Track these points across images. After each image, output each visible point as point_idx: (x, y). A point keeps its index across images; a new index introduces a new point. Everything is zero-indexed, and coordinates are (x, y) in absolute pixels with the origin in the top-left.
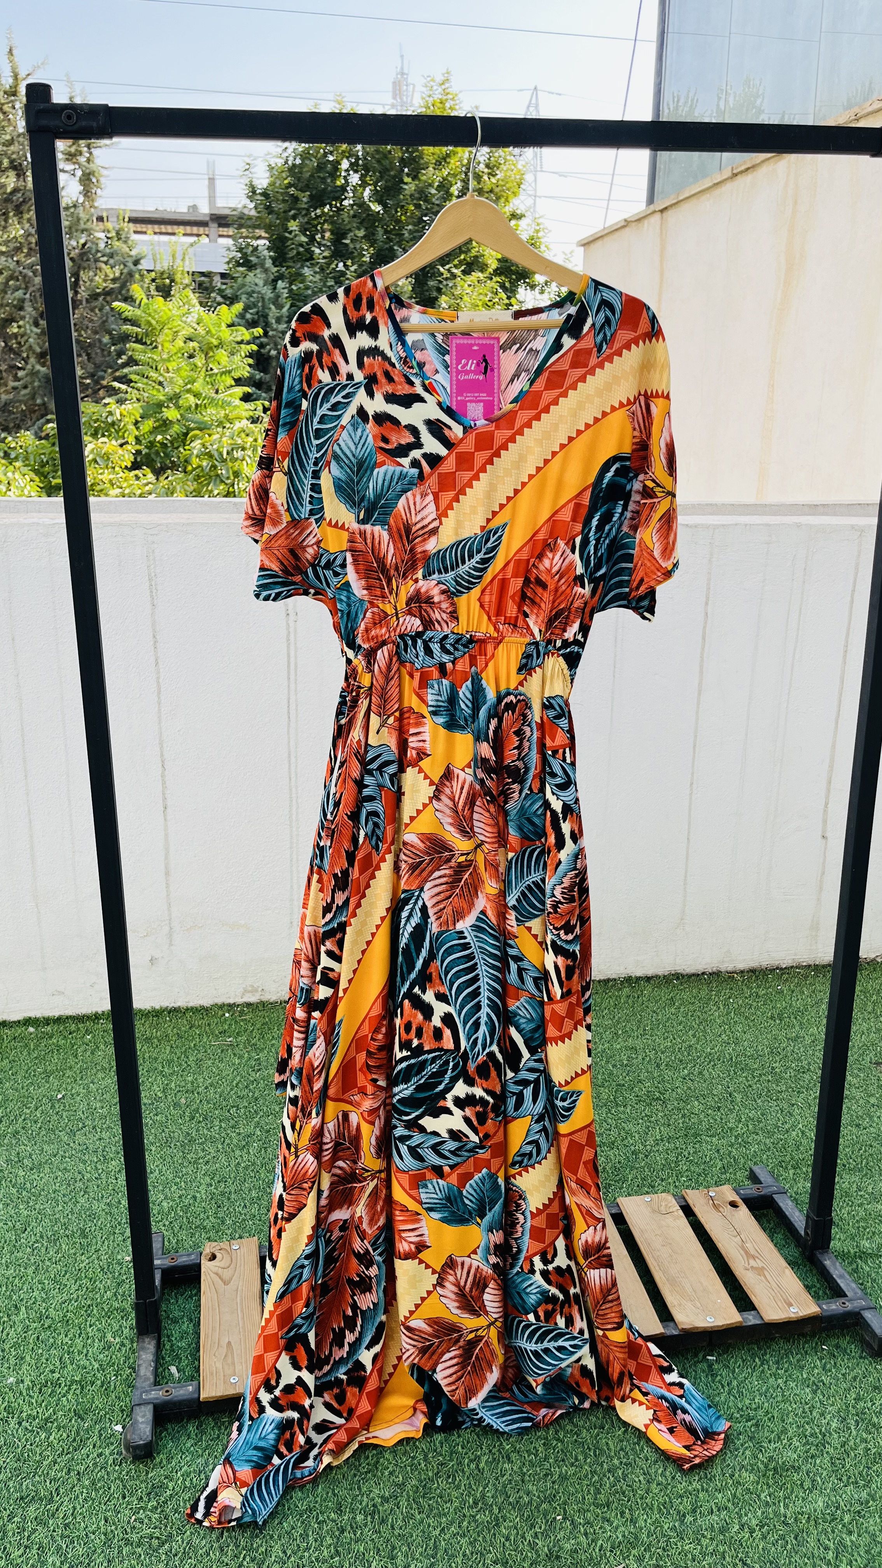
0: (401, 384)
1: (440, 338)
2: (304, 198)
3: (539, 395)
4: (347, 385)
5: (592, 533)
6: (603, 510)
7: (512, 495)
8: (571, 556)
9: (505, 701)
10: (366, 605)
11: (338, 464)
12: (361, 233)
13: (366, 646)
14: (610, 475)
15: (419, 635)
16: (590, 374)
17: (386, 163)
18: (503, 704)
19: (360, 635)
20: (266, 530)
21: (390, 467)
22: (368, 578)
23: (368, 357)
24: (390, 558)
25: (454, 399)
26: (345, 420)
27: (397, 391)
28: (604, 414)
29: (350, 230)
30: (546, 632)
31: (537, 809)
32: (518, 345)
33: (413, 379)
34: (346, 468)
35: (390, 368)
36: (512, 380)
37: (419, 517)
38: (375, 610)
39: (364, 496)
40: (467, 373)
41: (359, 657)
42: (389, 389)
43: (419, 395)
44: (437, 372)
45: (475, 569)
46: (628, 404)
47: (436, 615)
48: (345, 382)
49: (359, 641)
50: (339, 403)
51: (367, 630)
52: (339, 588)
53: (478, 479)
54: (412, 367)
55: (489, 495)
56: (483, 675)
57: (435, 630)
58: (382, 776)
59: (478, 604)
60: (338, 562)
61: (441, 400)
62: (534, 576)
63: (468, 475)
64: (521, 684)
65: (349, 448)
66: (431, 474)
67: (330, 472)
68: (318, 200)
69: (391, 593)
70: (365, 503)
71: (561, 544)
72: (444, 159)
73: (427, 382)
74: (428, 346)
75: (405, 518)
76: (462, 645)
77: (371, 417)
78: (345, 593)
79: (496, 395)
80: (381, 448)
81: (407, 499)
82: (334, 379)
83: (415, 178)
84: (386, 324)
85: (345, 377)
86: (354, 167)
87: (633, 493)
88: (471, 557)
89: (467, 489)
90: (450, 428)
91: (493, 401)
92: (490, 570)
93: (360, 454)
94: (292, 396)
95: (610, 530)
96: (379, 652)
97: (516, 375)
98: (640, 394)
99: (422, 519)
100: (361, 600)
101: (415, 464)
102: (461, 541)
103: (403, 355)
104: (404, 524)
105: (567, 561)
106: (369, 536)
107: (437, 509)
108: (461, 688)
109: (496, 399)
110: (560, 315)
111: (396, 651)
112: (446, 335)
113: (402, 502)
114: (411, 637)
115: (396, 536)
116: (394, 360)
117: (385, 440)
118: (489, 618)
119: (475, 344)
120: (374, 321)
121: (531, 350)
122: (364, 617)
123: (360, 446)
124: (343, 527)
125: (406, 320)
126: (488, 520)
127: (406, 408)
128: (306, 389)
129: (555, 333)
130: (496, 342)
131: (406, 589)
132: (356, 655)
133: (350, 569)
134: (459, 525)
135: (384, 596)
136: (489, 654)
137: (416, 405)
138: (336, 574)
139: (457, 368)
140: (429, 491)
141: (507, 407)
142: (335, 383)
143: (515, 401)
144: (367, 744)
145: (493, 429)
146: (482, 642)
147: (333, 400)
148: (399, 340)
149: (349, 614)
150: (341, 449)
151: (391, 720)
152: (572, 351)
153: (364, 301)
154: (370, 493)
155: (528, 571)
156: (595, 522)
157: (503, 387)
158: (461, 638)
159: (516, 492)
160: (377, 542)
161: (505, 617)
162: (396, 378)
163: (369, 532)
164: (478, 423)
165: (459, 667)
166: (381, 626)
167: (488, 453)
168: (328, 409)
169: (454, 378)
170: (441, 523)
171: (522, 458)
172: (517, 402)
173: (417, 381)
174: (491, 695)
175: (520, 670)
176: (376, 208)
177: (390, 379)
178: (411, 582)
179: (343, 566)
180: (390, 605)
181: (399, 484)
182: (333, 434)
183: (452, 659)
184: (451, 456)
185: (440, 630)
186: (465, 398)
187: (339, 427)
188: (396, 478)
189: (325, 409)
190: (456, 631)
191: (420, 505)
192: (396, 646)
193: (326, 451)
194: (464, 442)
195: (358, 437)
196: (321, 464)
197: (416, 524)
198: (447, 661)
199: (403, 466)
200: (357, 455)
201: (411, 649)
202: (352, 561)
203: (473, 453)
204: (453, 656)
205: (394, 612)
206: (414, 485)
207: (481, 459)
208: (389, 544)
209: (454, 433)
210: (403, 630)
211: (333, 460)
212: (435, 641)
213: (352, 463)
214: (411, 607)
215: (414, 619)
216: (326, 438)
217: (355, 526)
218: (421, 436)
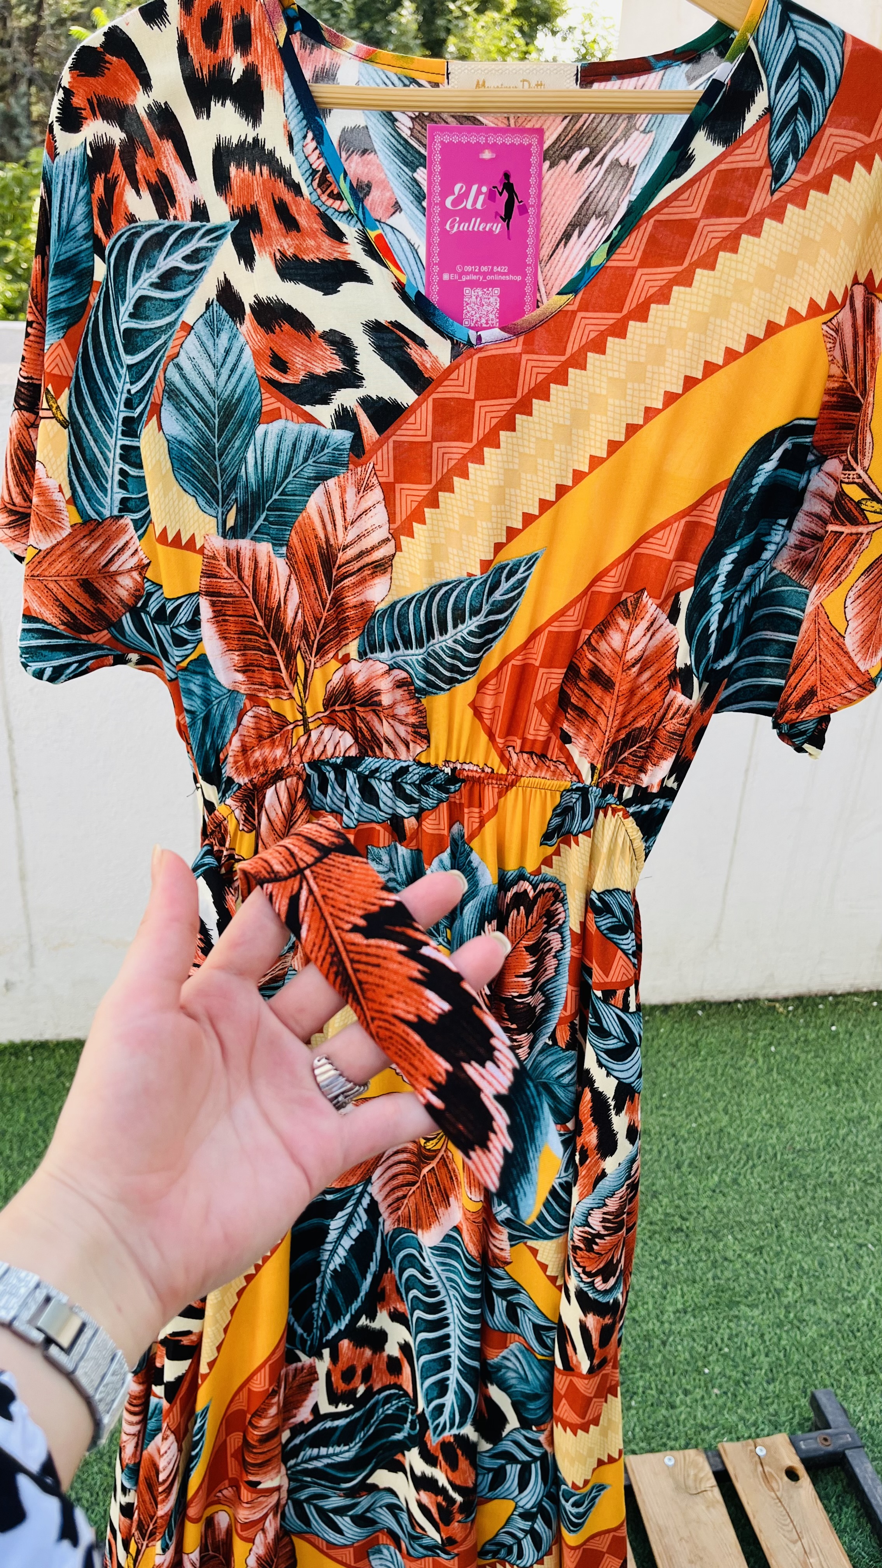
0: (314, 236)
1: (405, 124)
3: (625, 278)
4: (193, 231)
5: (717, 588)
6: (746, 541)
7: (551, 497)
8: (668, 627)
9: (514, 890)
10: (243, 701)
11: (179, 409)
13: (242, 780)
14: (768, 467)
15: (351, 763)
16: (749, 233)
18: (510, 894)
19: (230, 760)
20: (31, 541)
21: (290, 425)
22: (246, 648)
23: (238, 166)
24: (290, 614)
25: (436, 279)
26: (192, 311)
27: (307, 250)
28: (772, 329)
30: (605, 769)
31: (563, 1075)
32: (586, 151)
33: (342, 225)
34: (196, 419)
35: (288, 196)
36: (567, 236)
37: (352, 535)
38: (261, 711)
39: (236, 479)
40: (467, 215)
41: (229, 801)
42: (287, 245)
43: (353, 263)
44: (397, 207)
45: (466, 645)
46: (828, 310)
47: (385, 729)
48: (188, 224)
49: (228, 770)
50: (175, 271)
51: (245, 750)
52: (185, 669)
53: (481, 461)
54: (339, 197)
55: (501, 495)
56: (475, 844)
57: (382, 755)
59: (470, 712)
60: (183, 616)
61: (404, 279)
62: (588, 665)
63: (458, 449)
64: (547, 862)
65: (201, 374)
66: (379, 445)
67: (160, 427)
69: (294, 681)
70: (238, 494)
71: (650, 605)
73: (372, 234)
74: (378, 144)
75: (322, 535)
76: (436, 786)
77: (248, 310)
78: (198, 679)
79: (529, 270)
80: (273, 382)
81: (328, 494)
82: (163, 213)
84: (279, 84)
85: (189, 212)
87: (808, 496)
88: (459, 619)
89: (456, 480)
90: (422, 343)
91: (523, 283)
92: (497, 645)
93: (225, 386)
94: (70, 248)
95: (755, 577)
96: (270, 792)
97: (577, 224)
98: (856, 282)
99: (359, 537)
100: (233, 692)
101: (344, 419)
102: (440, 586)
103: (319, 165)
104: (320, 547)
105: (659, 636)
106: (246, 563)
107: (391, 519)
108: (431, 863)
109: (528, 279)
110: (691, 79)
111: (305, 791)
112: (419, 119)
113: (316, 500)
114: (335, 767)
115: (304, 571)
116: (297, 176)
117: (280, 364)
118: (491, 736)
119: (487, 146)
120: (251, 76)
121: (616, 163)
122: (239, 723)
123: (225, 372)
124: (190, 545)
125: (326, 75)
126: (498, 547)
127: (326, 293)
128: (101, 234)
129: (676, 124)
130: (535, 141)
131: (324, 674)
132: (224, 795)
133: (208, 631)
134: (436, 552)
135: (278, 686)
136: (488, 805)
137: (348, 288)
138: (180, 642)
139: (442, 204)
140: (374, 480)
141: (552, 302)
142: (167, 223)
143: (571, 288)
145: (518, 349)
146: (476, 782)
147: (163, 264)
148: (309, 126)
149: (206, 720)
150: (183, 377)
152: (714, 173)
153: (228, 25)
154: (250, 471)
155: (575, 652)
156: (725, 566)
157: (545, 252)
158: (435, 774)
159: (561, 490)
160: (263, 575)
161: (524, 739)
162: (303, 221)
163: (246, 554)
164: (486, 335)
165: (429, 825)
166: (273, 743)
167: (505, 405)
168: (153, 285)
169: (437, 230)
170: (398, 548)
171: (579, 419)
172: (575, 292)
173: (350, 231)
174: (487, 879)
175: (547, 838)
177: (290, 223)
178: (334, 664)
179: (194, 624)
180: (292, 705)
181: (310, 462)
182: (165, 343)
183: (416, 811)
184: (424, 406)
185: (392, 756)
186: (460, 275)
187: (178, 326)
188: (304, 447)
189: (145, 285)
190: (423, 761)
191: (355, 508)
192: (304, 783)
193: (151, 380)
194: (454, 376)
195: (222, 351)
196: (142, 406)
197: (345, 548)
198: (406, 815)
199: (319, 424)
200: (219, 390)
201: (333, 789)
202: (211, 615)
203: (472, 402)
204: (417, 806)
205: (300, 717)
206: (342, 465)
207: (489, 415)
208: (289, 583)
209: (430, 355)
210: (317, 754)
211: (165, 402)
212: (383, 777)
213: (208, 408)
214: (334, 711)
215: (340, 733)
216: (149, 350)
217: (217, 543)
218: (358, 358)
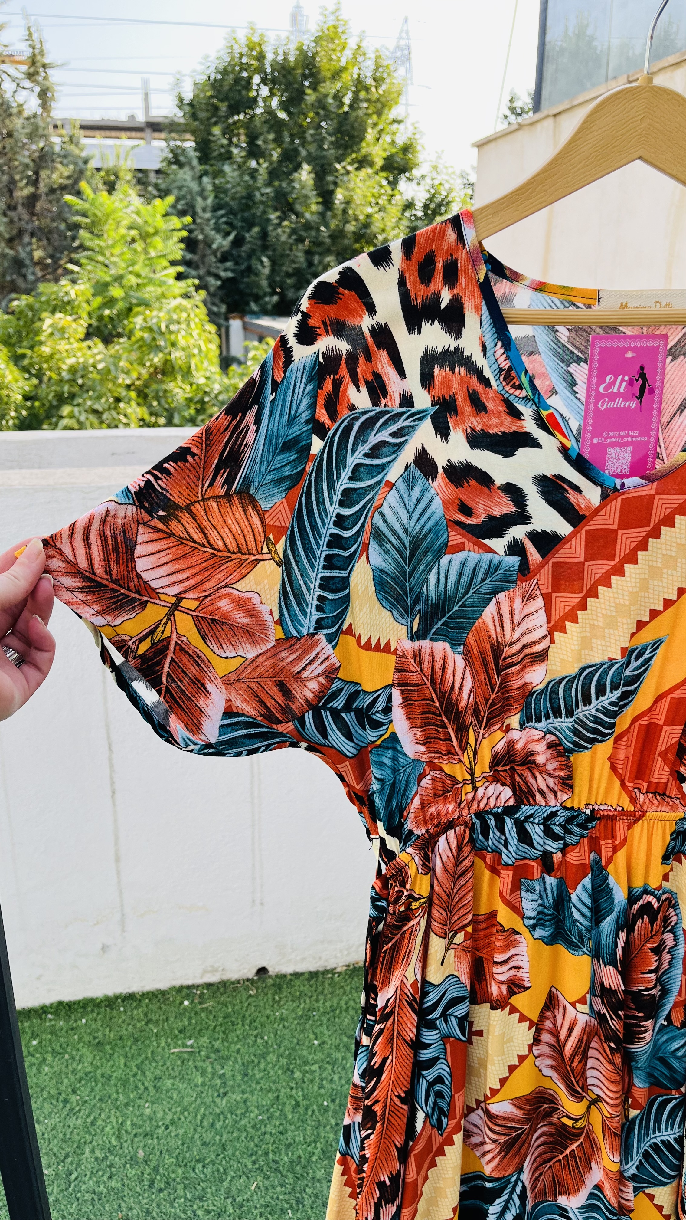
0: (498, 414)
1: (563, 333)
2: (223, 107)
4: (400, 415)
7: (673, 597)
9: (640, 903)
10: (423, 768)
11: (381, 545)
12: (271, 136)
13: (420, 831)
15: (509, 811)
17: (290, 78)
18: (637, 908)
19: (411, 816)
21: (472, 554)
22: (426, 725)
23: (441, 367)
24: (465, 696)
25: (589, 441)
26: (394, 473)
27: (490, 427)
29: (261, 134)
31: (678, 1049)
33: (521, 407)
34: (394, 552)
35: (479, 388)
37: (517, 634)
38: (437, 774)
39: (420, 594)
40: (613, 397)
41: (409, 849)
42: (477, 423)
43: (528, 434)
44: (554, 391)
45: (607, 713)
47: (539, 783)
48: (397, 410)
49: (409, 825)
50: (383, 444)
51: (424, 806)
52: (379, 746)
53: (622, 574)
54: (520, 387)
55: (637, 598)
56: (611, 868)
57: (536, 803)
58: (446, 1022)
59: (608, 765)
60: (379, 704)
61: (566, 443)
63: (604, 565)
64: (666, 877)
65: (399, 519)
66: (542, 566)
67: (368, 560)
68: (234, 109)
69: (464, 750)
70: (421, 606)
72: (337, 74)
73: (544, 413)
74: (542, 348)
75: (495, 637)
76: (578, 825)
77: (440, 470)
78: (389, 753)
79: (653, 433)
80: (458, 523)
81: (498, 604)
82: (376, 403)
83: (315, 89)
84: (477, 308)
85: (398, 401)
86: (264, 81)
88: (601, 692)
89: (600, 588)
90: (577, 489)
91: (648, 443)
92: (628, 711)
93: (416, 528)
94: (295, 431)
96: (442, 839)
99: (523, 635)
100: (416, 761)
101: (516, 548)
102: (586, 669)
103: (505, 365)
104: (492, 645)
106: (426, 658)
107: (549, 621)
108: (575, 889)
109: (652, 440)
111: (470, 836)
113: (490, 610)
114: (496, 815)
115: (479, 665)
116: (488, 373)
118: (623, 785)
119: (630, 348)
120: (456, 304)
122: (419, 785)
123: (416, 515)
124: (387, 649)
125: (510, 299)
126: (631, 636)
127: (505, 456)
128: (326, 419)
130: (661, 343)
131: (490, 743)
132: (404, 845)
133: (398, 714)
134: (585, 643)
136: (620, 837)
137: (522, 452)
138: (376, 725)
139: (597, 390)
140: (537, 592)
142: (378, 410)
144: (424, 981)
145: (653, 491)
146: (610, 819)
147: (375, 439)
148: (498, 336)
149: (393, 784)
150: (386, 522)
151: (460, 938)
153: (440, 267)
158: (577, 815)
160: (440, 666)
161: (650, 783)
162: (490, 405)
163: (426, 652)
164: (628, 482)
165: (572, 857)
166: (446, 799)
167: (640, 532)
168: (366, 455)
169: (592, 408)
170: (553, 643)
173: (527, 411)
174: (620, 895)
175: (665, 858)
176: (282, 115)
177: (480, 407)
178: (500, 734)
179: (387, 710)
180: (461, 767)
181: (487, 581)
182: (373, 497)
183: (562, 846)
184: (578, 536)
185: (543, 804)
186: (606, 439)
187: (383, 484)
188: (483, 571)
189: (360, 456)
190: (569, 805)
191: (520, 614)
192: (470, 829)
193: (363, 526)
194: (602, 512)
195: (414, 500)
196: (356, 546)
197: (512, 644)
198: (555, 851)
199: (494, 552)
200: (410, 530)
201: (494, 833)
202: (401, 701)
203: (616, 531)
204: (562, 842)
205: (468, 777)
206: (512, 582)
207: (629, 540)
208: (464, 673)
209: (584, 498)
210: (482, 805)
211: (372, 541)
212: (536, 821)
213: (403, 543)
214: (497, 770)
215: (502, 788)
216: (362, 504)
217: (408, 645)
218: (527, 503)
